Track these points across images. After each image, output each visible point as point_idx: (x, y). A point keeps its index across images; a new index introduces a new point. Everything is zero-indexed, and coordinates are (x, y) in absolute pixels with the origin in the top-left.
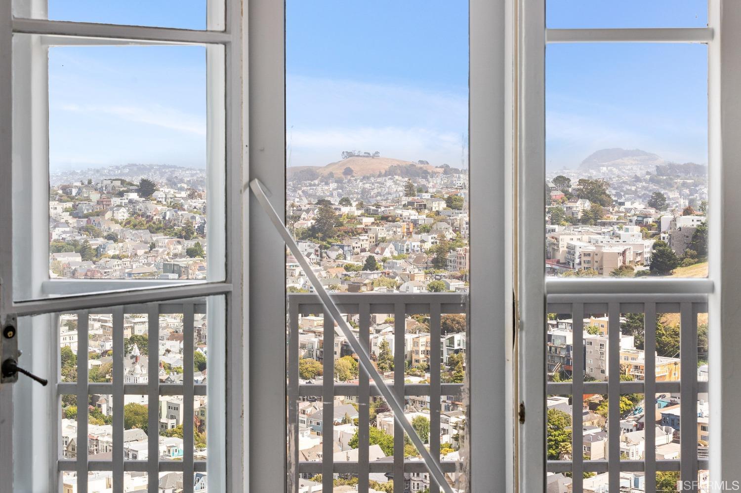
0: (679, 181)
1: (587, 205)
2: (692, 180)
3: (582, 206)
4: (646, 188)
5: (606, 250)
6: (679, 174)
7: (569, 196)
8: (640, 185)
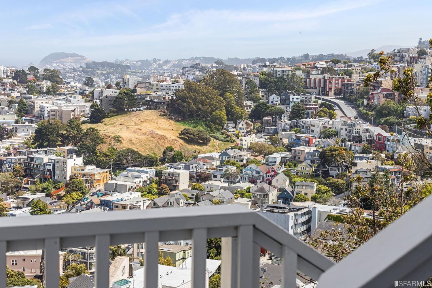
0: (99, 72)
1: (49, 83)
2: (106, 71)
3: (45, 84)
4: (80, 76)
5: (64, 108)
6: (99, 68)
7: (38, 78)
8: (76, 74)
